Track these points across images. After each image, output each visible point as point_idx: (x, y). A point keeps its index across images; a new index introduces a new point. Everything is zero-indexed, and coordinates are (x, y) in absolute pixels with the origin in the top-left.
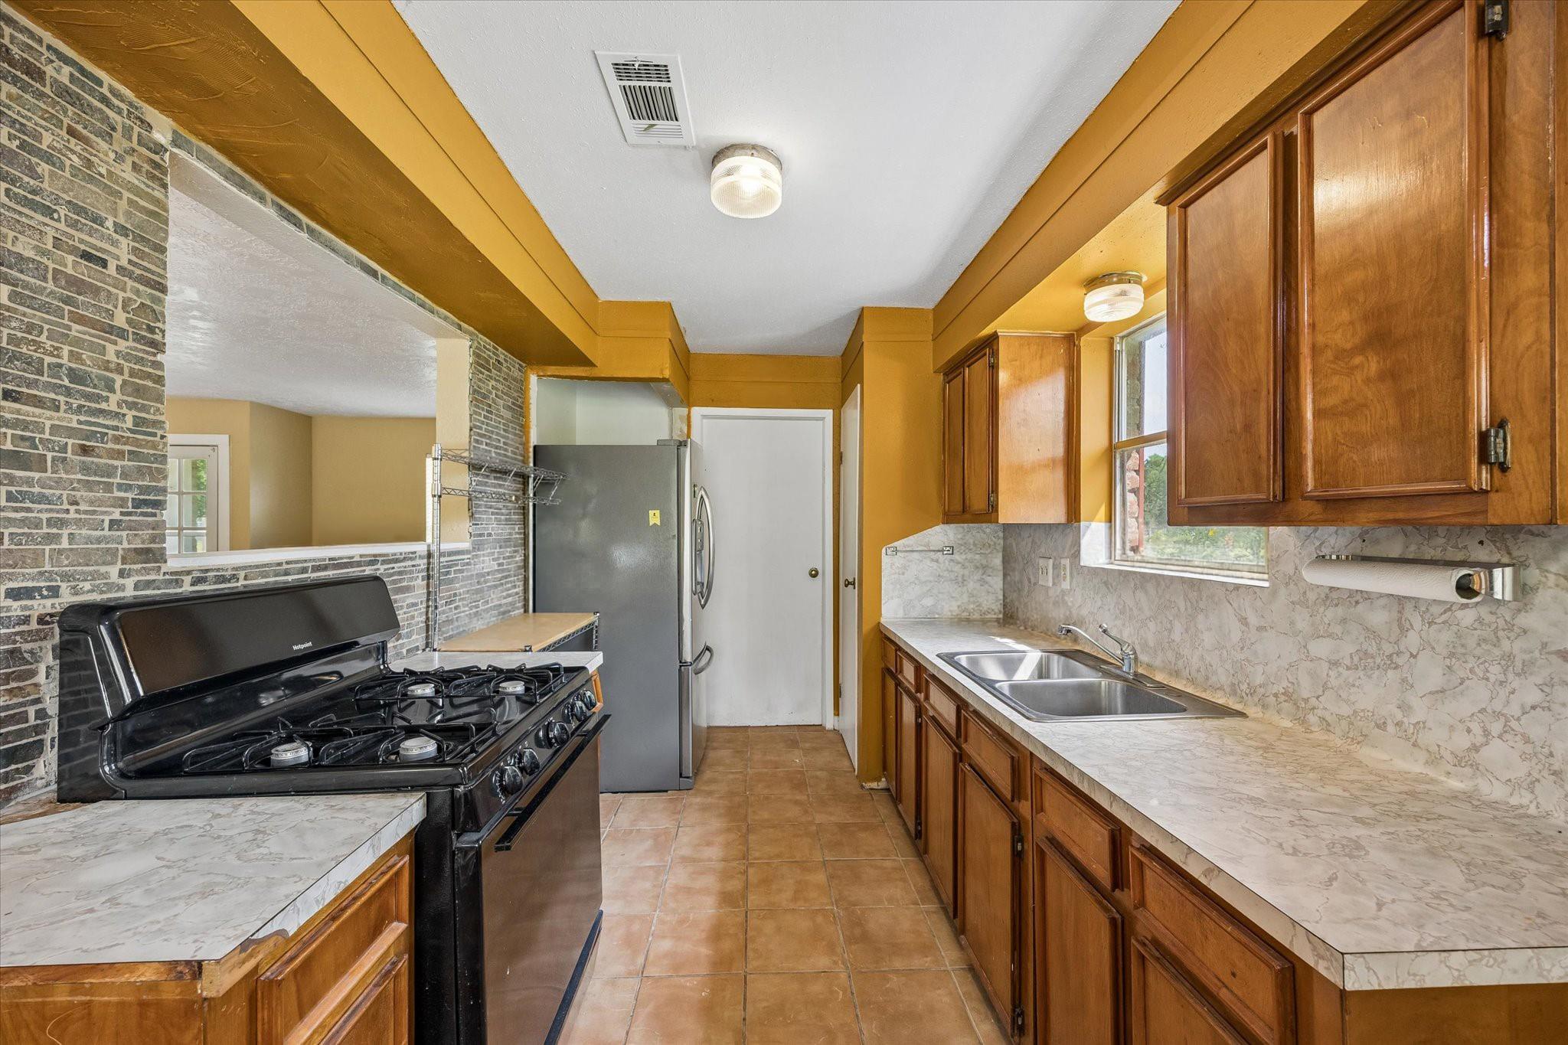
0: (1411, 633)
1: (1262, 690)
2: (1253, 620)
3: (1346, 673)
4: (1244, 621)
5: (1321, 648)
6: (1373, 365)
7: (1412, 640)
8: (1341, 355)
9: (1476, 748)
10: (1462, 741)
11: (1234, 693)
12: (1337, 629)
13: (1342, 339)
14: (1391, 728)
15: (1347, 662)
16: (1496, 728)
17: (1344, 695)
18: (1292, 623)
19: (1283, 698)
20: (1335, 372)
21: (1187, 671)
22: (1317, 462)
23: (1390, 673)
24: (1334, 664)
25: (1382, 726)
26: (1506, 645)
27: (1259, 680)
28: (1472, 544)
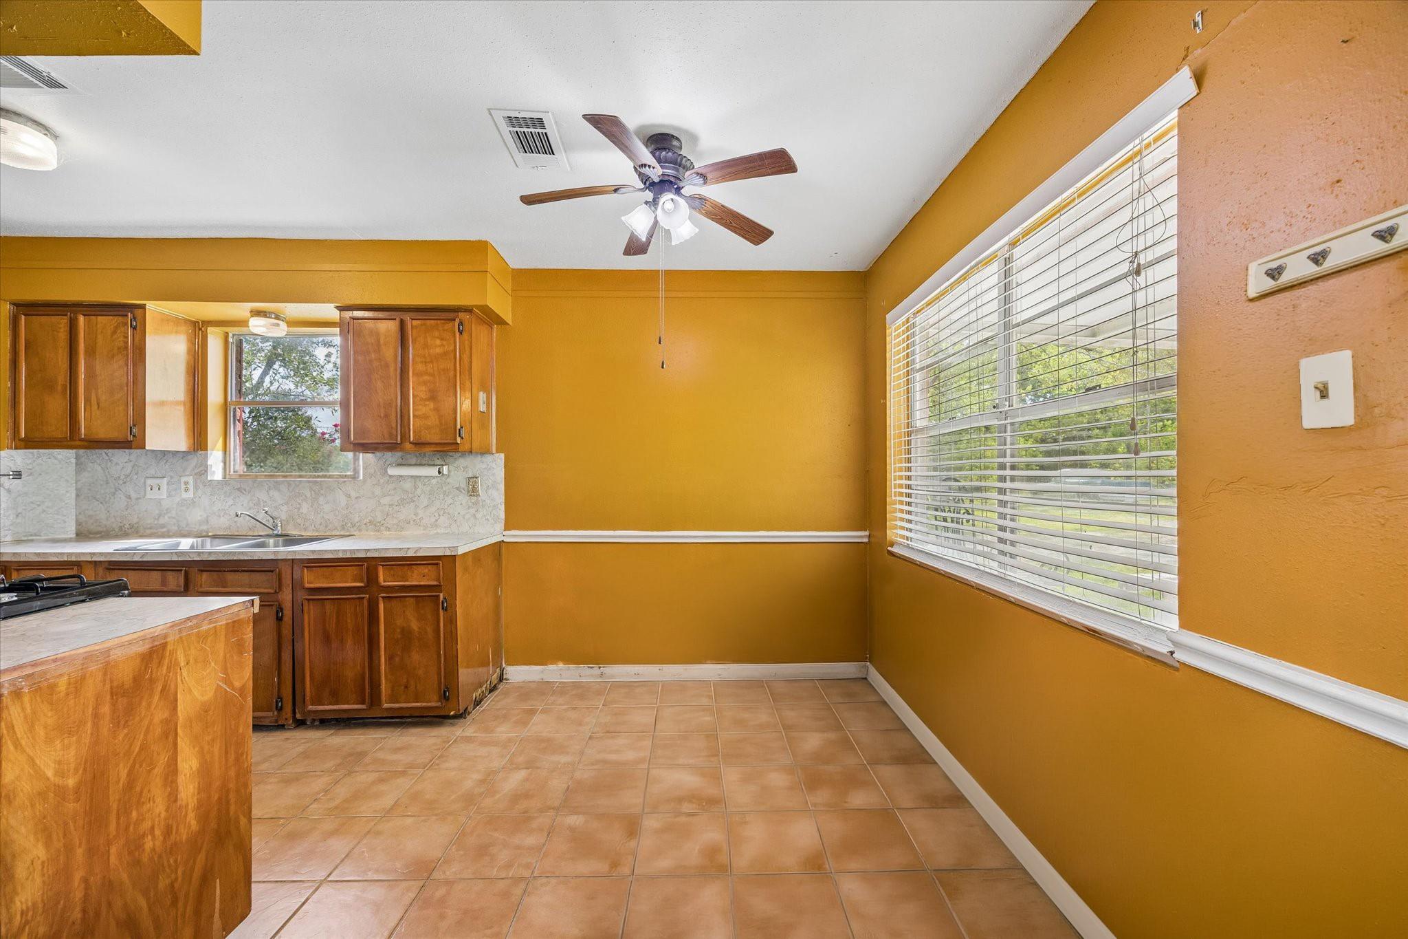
0: (419, 490)
1: (358, 524)
2: (353, 494)
3: (395, 508)
4: (349, 496)
5: (386, 501)
6: (432, 405)
7: (419, 491)
8: (422, 400)
9: (437, 520)
10: (433, 520)
11: (343, 529)
12: (392, 492)
13: (423, 395)
14: (412, 522)
15: (396, 504)
16: (441, 513)
17: (395, 516)
18: (373, 493)
19: (368, 524)
20: (421, 405)
21: (313, 526)
22: (414, 432)
23: (412, 504)
24: (391, 505)
25: (409, 523)
26: (444, 488)
27: (357, 519)
28: (436, 459)
